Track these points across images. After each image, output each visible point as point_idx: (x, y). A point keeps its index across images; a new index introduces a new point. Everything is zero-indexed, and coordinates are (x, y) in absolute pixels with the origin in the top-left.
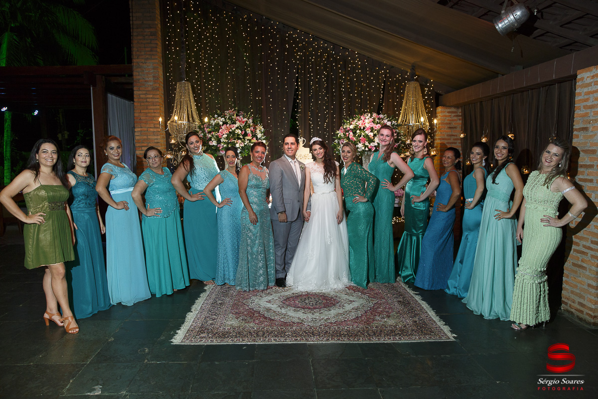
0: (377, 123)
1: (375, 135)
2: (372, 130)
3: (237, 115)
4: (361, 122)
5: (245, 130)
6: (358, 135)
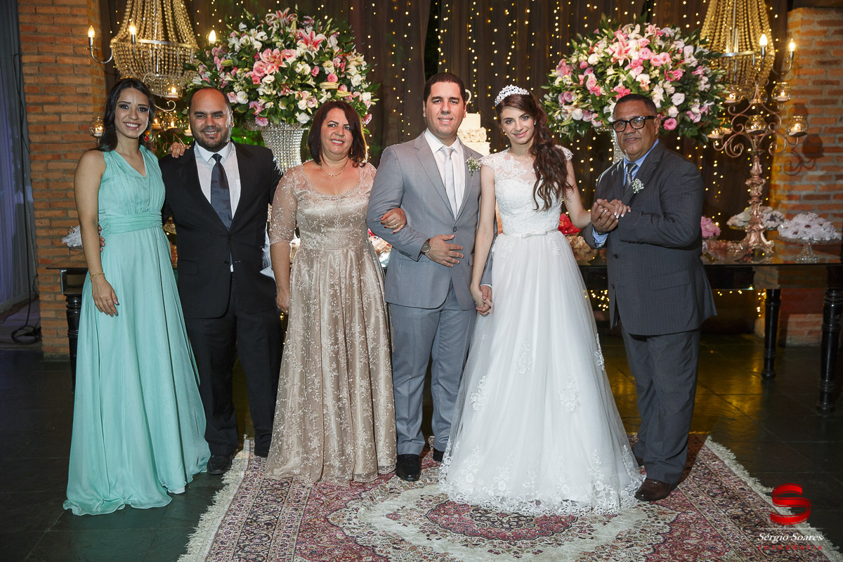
0: (660, 50)
1: (654, 81)
2: (647, 67)
3: (298, 27)
4: (616, 47)
5: (320, 65)
6: (611, 81)
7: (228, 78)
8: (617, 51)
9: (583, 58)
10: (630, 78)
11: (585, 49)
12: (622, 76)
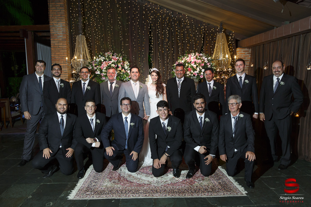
3: (112, 55)
5: (117, 64)
6: (187, 66)
7: (96, 68)
8: (188, 59)
9: (180, 61)
10: (192, 66)
11: (181, 59)
12: (189, 65)
